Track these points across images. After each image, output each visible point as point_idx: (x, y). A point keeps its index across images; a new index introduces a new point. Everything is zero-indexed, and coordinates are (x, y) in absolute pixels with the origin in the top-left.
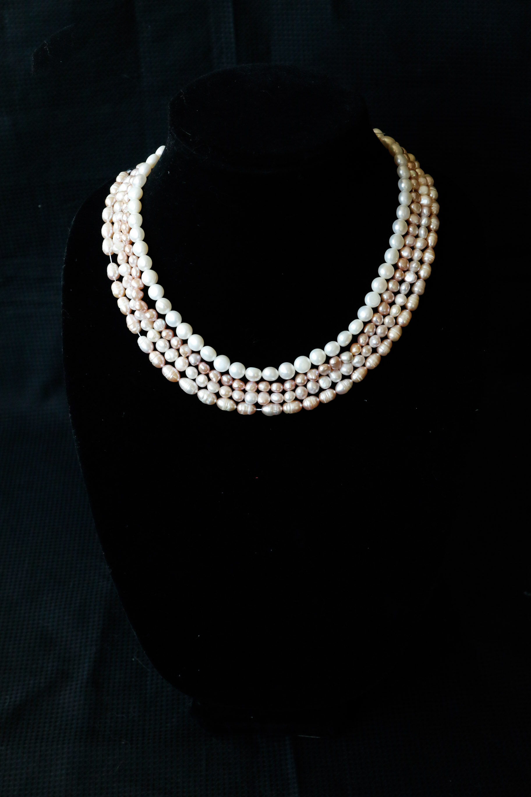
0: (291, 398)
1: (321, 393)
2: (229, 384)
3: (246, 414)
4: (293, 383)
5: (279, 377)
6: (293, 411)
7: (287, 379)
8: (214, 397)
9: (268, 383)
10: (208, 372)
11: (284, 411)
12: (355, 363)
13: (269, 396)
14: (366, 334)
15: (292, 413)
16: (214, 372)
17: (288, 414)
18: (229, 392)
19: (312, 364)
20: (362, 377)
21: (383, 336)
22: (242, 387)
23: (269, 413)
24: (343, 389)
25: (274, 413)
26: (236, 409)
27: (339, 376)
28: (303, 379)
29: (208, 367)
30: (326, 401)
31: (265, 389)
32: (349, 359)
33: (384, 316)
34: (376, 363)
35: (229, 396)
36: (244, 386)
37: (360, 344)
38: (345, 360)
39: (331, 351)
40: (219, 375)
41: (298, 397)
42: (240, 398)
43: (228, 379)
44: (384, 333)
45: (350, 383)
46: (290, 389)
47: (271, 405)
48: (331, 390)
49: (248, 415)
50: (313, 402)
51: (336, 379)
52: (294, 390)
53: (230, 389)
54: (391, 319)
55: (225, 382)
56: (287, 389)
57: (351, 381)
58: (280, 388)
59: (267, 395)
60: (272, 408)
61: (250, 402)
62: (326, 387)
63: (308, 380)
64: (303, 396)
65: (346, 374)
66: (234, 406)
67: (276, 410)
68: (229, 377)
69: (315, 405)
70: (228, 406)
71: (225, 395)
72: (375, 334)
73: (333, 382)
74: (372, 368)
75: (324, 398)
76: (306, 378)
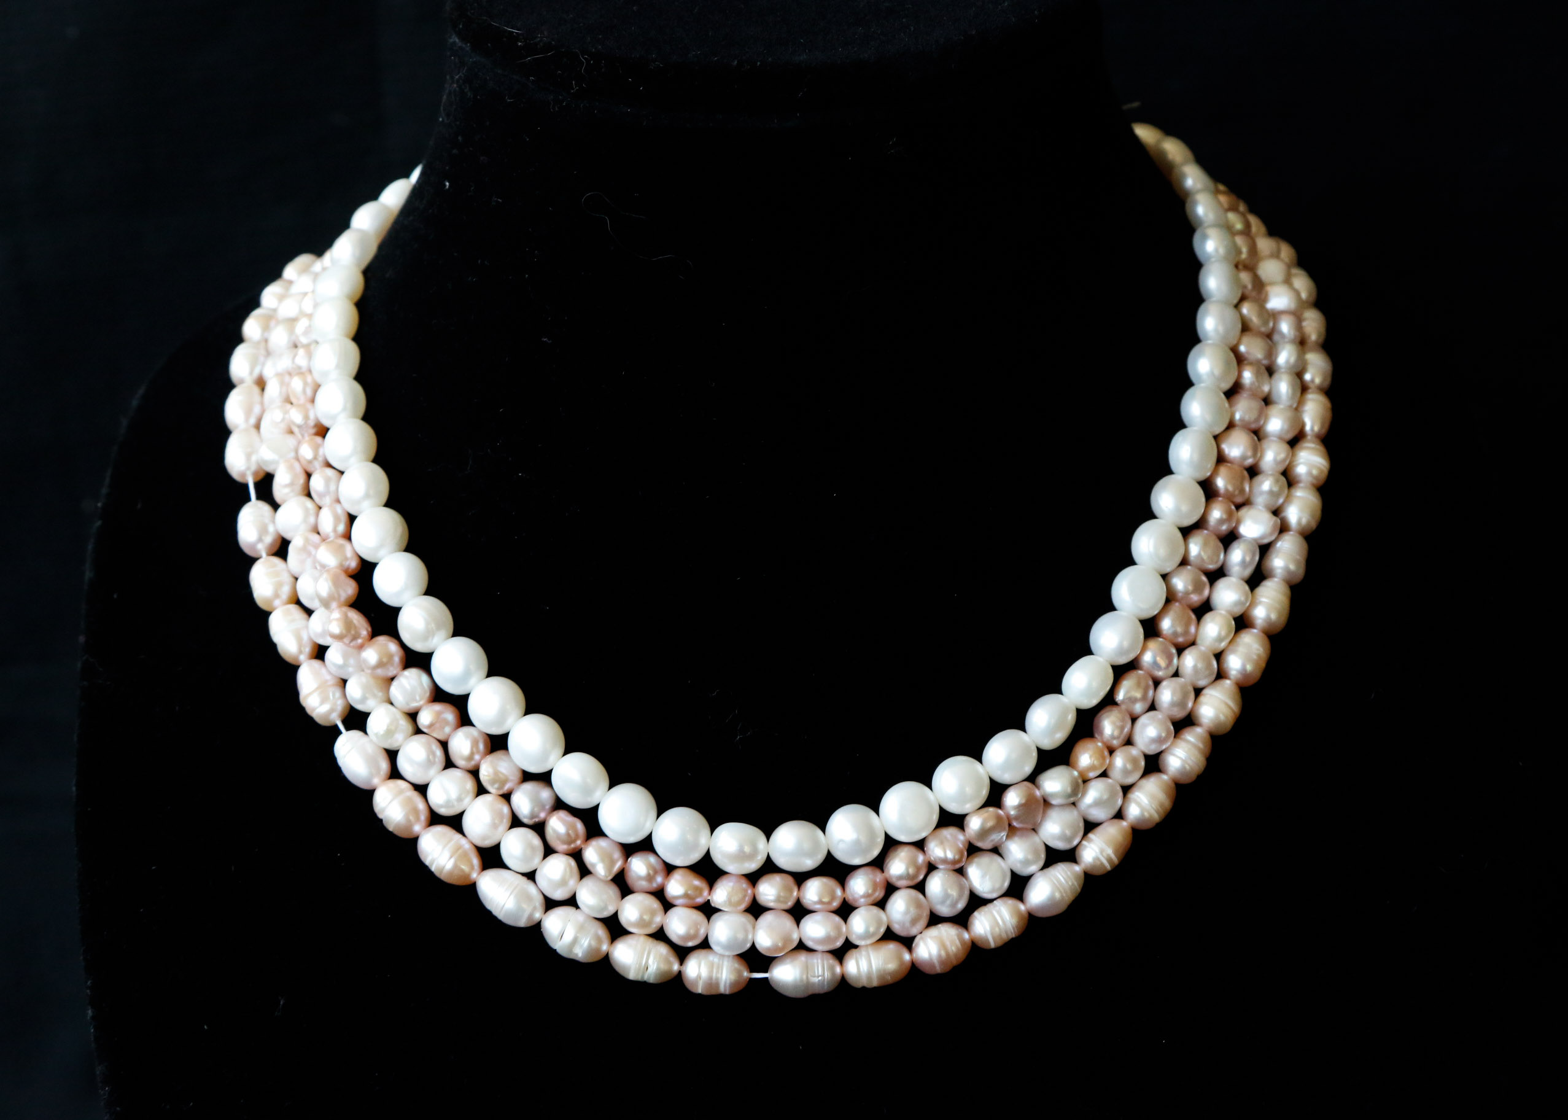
0: (872, 929)
1: (976, 914)
2: (655, 885)
3: (713, 992)
4: (879, 877)
5: (830, 857)
6: (881, 976)
7: (856, 861)
8: (601, 932)
9: (790, 880)
10: (579, 842)
11: (847, 978)
12: (1090, 806)
13: (796, 926)
14: (1123, 707)
15: (875, 983)
16: (601, 843)
17: (864, 988)
18: (653, 913)
19: (942, 810)
20: (1116, 852)
21: (1180, 714)
22: (701, 894)
23: (796, 986)
24: (1051, 898)
25: (813, 984)
26: (679, 975)
27: (1036, 852)
28: (913, 862)
29: (579, 826)
30: (994, 938)
31: (778, 899)
32: (1069, 790)
33: (1181, 650)
34: (1161, 805)
35: (653, 929)
36: (706, 893)
37: (1105, 740)
38: (1054, 795)
39: (1007, 765)
40: (617, 854)
41: (897, 928)
42: (692, 932)
43: (650, 866)
44: (1182, 704)
45: (1077, 876)
46: (866, 896)
47: (803, 957)
48: (1011, 902)
49: (721, 997)
50: (948, 944)
51: (1027, 862)
52: (881, 904)
53: (655, 904)
54: (1204, 657)
55: (640, 878)
56: (856, 896)
57: (1077, 868)
58: (833, 897)
59: (788, 922)
60: (807, 968)
61: (728, 947)
62: (992, 891)
63: (931, 868)
64: (914, 922)
65: (1060, 845)
66: (670, 964)
67: (820, 972)
68: (652, 859)
69: (956, 955)
70: (651, 961)
71: (641, 923)
72: (1152, 707)
73: (1014, 875)
74: (1150, 825)
75: (988, 928)
76: (921, 858)
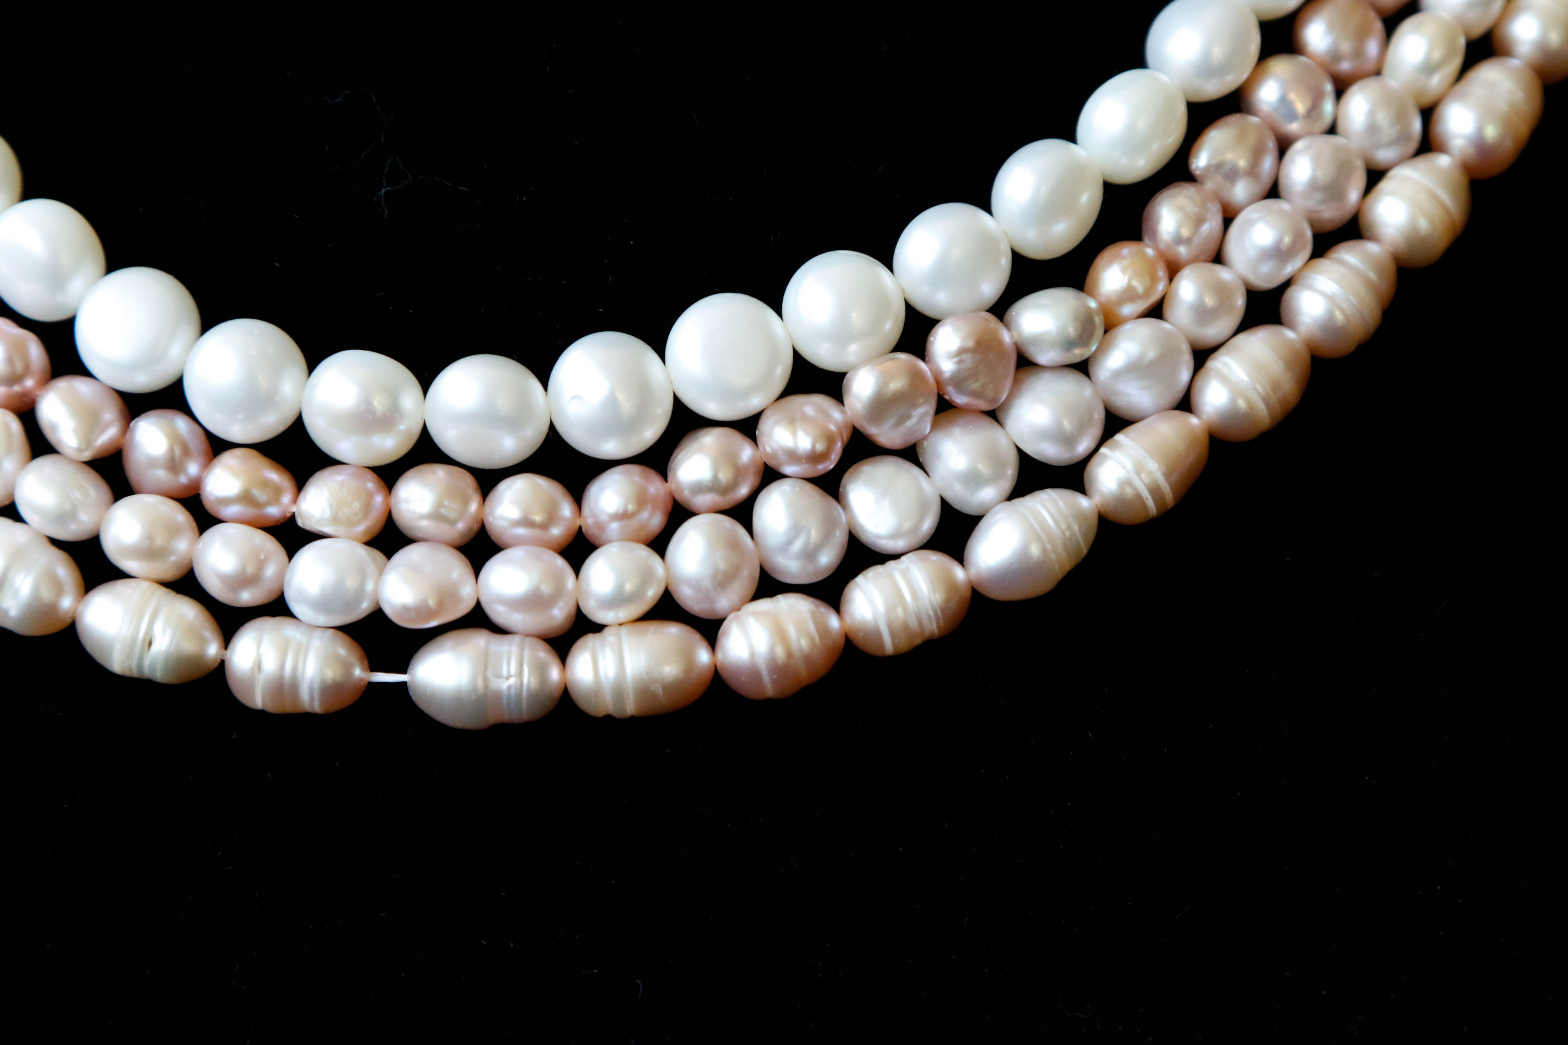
0: (629, 587)
1: (860, 579)
2: (183, 480)
3: (288, 708)
4: (655, 486)
5: (553, 439)
6: (644, 691)
7: (609, 448)
8: (64, 570)
9: (468, 482)
10: (29, 383)
11: (574, 693)
12: (1119, 374)
13: (471, 577)
14: (1209, 185)
15: (630, 708)
16: (80, 385)
17: (609, 718)
18: (174, 531)
19: (798, 359)
20: (1167, 476)
21: (1332, 214)
22: (276, 500)
23: (459, 700)
24: (1023, 555)
25: (498, 695)
26: (220, 669)
27: (995, 459)
28: (730, 457)
29: (35, 350)
30: (892, 635)
31: (436, 516)
32: (1071, 331)
33: (1341, 87)
34: (1275, 386)
35: (168, 569)
36: (286, 498)
37: (1162, 246)
38: (1037, 340)
39: (939, 275)
40: (111, 414)
41: (688, 597)
42: (250, 570)
43: (175, 438)
44: (1333, 190)
45: (1080, 516)
46: (623, 516)
47: (479, 640)
48: (935, 558)
49: (304, 719)
50: (792, 632)
51: (973, 479)
52: (660, 544)
53: (181, 516)
54: (1394, 102)
55: (153, 463)
56: (604, 517)
57: (1084, 502)
58: (552, 518)
59: (457, 568)
60: (484, 663)
61: (323, 604)
62: (895, 535)
63: (769, 475)
64: (723, 580)
65: (1049, 452)
66: (204, 642)
67: (513, 670)
68: (181, 423)
69: (807, 658)
70: (158, 628)
71: (150, 552)
72: (1273, 192)
73: (947, 510)
74: (1250, 433)
75: (881, 608)
76: (746, 452)
